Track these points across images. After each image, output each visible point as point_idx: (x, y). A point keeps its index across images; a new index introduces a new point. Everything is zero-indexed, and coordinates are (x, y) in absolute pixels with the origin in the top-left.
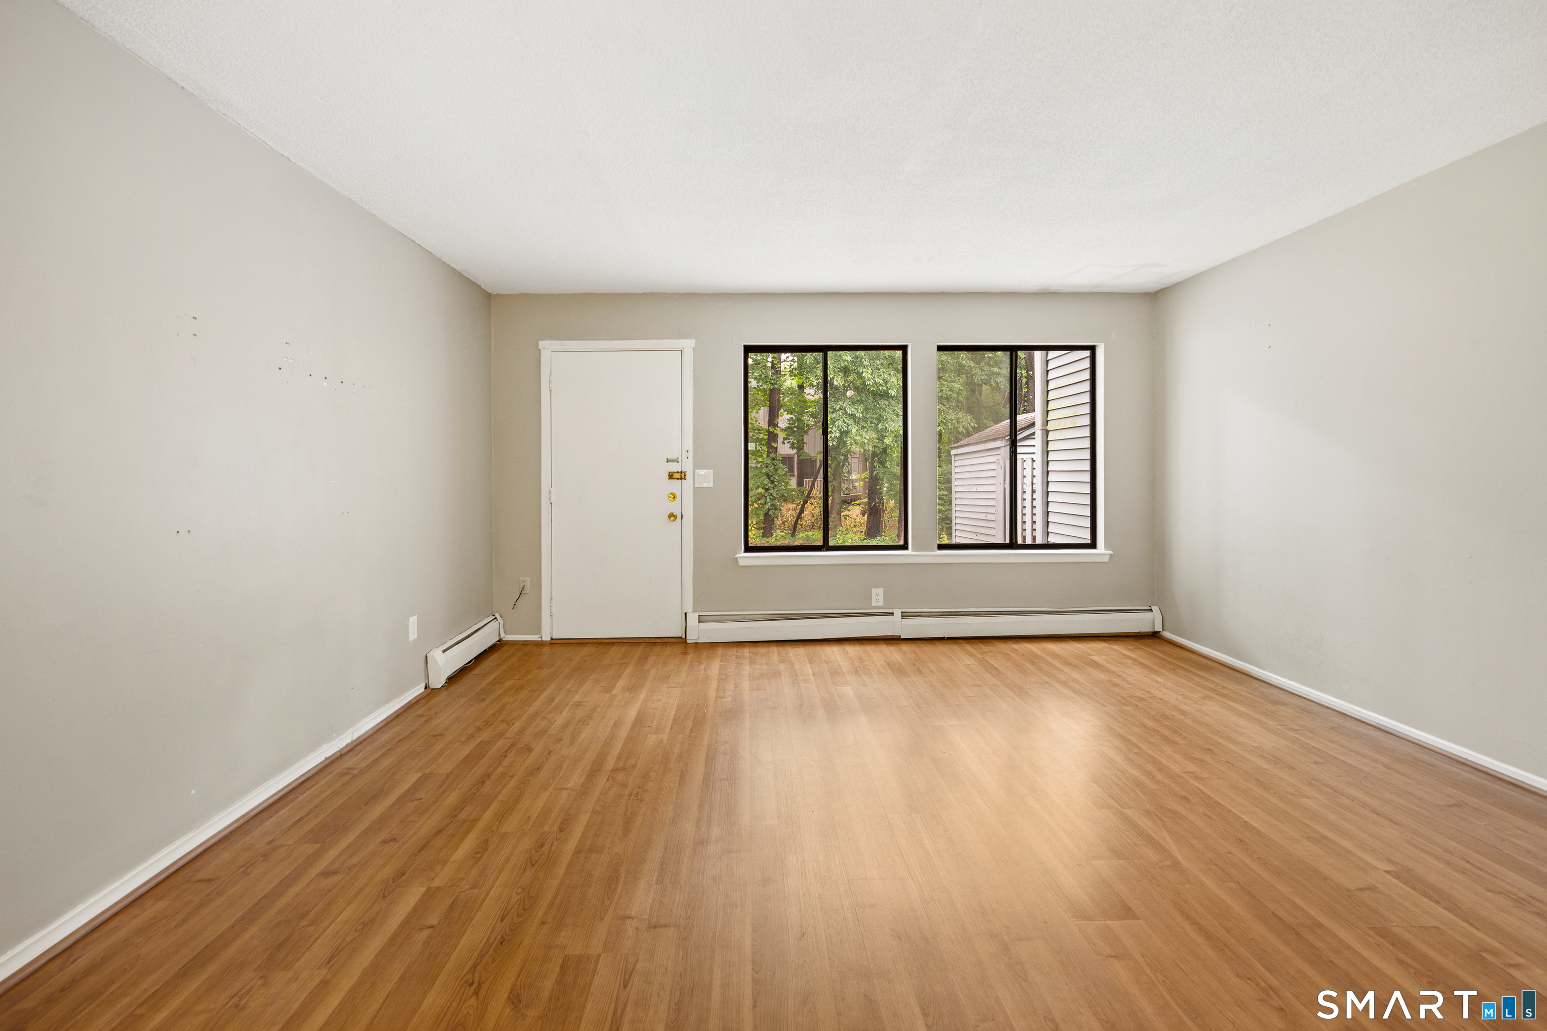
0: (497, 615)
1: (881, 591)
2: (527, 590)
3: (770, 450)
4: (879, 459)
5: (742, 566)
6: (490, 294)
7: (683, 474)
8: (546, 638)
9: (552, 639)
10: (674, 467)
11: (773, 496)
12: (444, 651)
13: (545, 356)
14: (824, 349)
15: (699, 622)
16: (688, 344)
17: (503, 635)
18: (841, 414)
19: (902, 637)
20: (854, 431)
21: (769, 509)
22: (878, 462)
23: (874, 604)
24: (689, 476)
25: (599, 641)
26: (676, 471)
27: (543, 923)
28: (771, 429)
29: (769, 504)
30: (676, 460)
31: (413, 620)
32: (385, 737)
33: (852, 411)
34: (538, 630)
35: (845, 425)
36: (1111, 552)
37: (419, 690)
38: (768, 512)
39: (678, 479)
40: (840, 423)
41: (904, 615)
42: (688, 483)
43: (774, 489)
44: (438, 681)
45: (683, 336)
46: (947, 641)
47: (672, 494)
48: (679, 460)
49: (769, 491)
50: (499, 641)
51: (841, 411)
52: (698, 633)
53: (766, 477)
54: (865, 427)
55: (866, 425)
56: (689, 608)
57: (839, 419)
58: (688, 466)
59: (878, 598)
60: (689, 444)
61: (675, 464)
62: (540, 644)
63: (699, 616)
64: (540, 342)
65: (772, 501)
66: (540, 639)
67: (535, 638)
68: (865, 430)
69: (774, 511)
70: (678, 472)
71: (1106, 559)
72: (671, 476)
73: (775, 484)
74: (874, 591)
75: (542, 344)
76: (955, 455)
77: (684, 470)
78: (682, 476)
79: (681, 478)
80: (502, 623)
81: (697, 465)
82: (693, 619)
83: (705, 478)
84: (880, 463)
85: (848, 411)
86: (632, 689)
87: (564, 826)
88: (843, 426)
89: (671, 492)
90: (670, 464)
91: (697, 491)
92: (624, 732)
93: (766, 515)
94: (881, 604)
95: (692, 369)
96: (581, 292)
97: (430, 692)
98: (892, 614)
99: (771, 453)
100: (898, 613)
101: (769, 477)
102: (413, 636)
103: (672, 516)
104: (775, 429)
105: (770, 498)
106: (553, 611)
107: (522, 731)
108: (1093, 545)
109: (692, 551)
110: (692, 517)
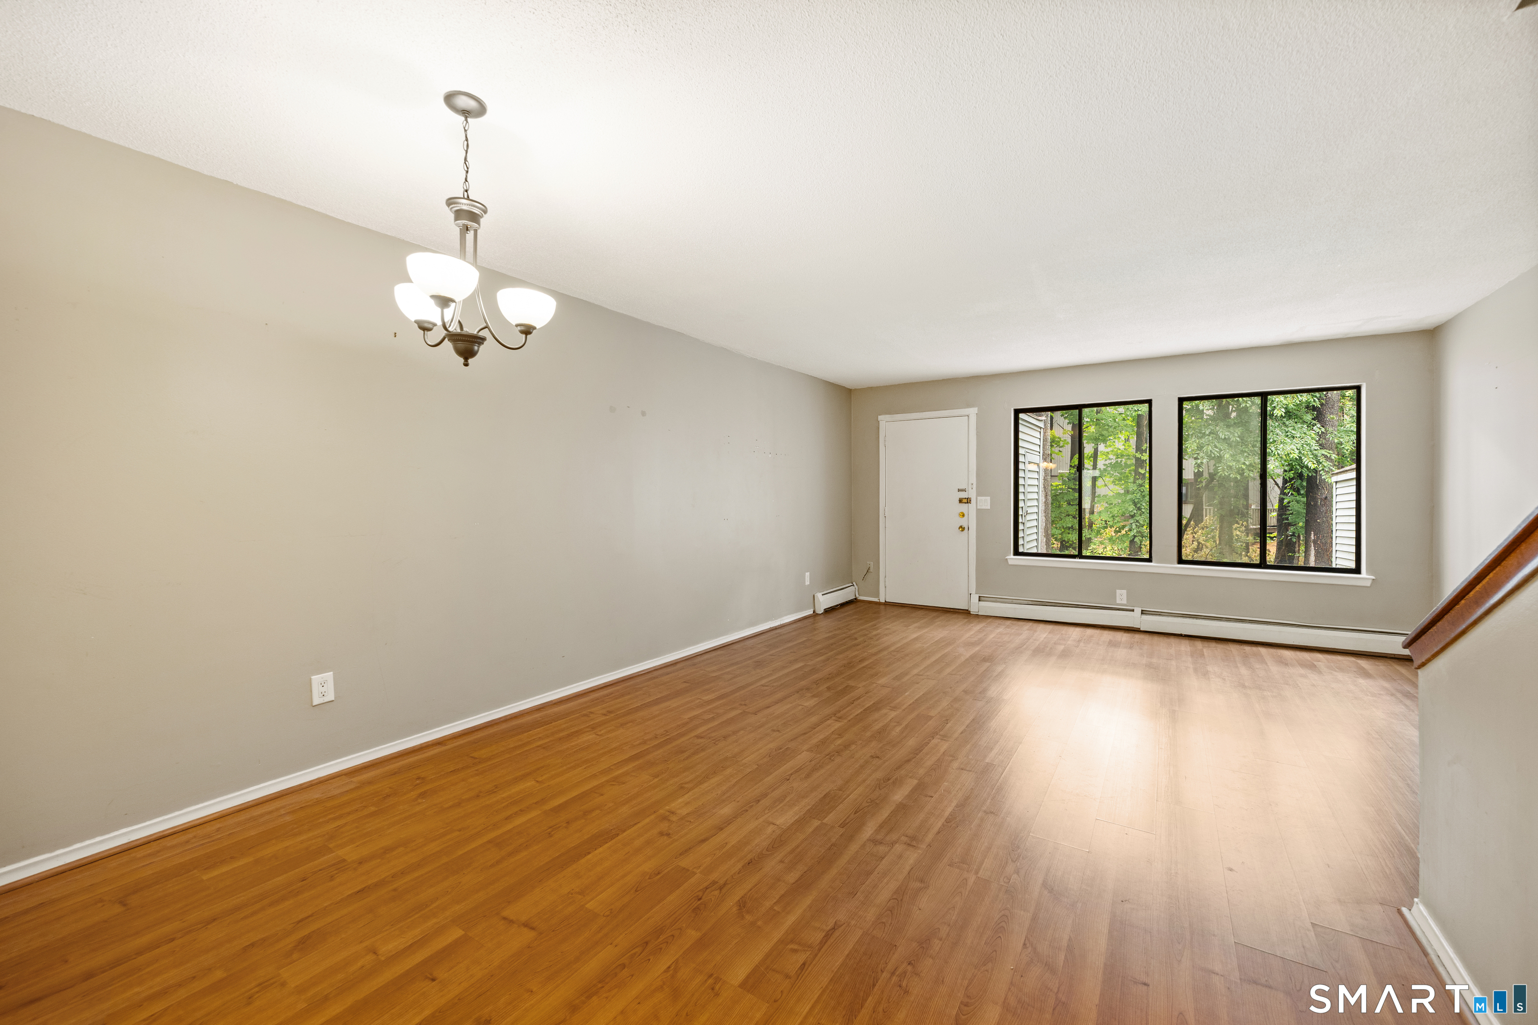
0: (854, 584)
1: (1124, 592)
2: (871, 570)
3: (1137, 477)
4: (1292, 485)
5: (1011, 565)
6: (850, 390)
7: (969, 500)
8: (882, 601)
9: (886, 601)
10: (963, 495)
11: (1139, 523)
12: (823, 595)
13: (882, 425)
14: (1080, 407)
15: (979, 601)
16: (973, 411)
17: (857, 596)
18: (1211, 438)
19: (1141, 629)
20: (1227, 456)
21: (1135, 536)
22: (1291, 489)
23: (1118, 601)
24: (973, 501)
25: (914, 606)
26: (965, 497)
27: (843, 678)
28: (1138, 455)
29: (1135, 531)
30: (964, 490)
31: (808, 574)
32: (794, 626)
33: (1225, 435)
34: (877, 595)
35: (1217, 450)
36: (1373, 577)
37: (810, 612)
38: (1134, 539)
39: (965, 503)
40: (1210, 448)
41: (1143, 612)
42: (972, 506)
43: (1141, 515)
44: (820, 611)
45: (969, 406)
46: (1184, 638)
47: (962, 513)
48: (967, 490)
49: (1135, 518)
50: (855, 599)
51: (1212, 435)
52: (976, 607)
53: (1131, 503)
54: (1245, 452)
55: (1247, 450)
56: (973, 591)
57: (1208, 445)
58: (972, 494)
59: (1121, 597)
60: (973, 479)
61: (964, 493)
62: (879, 604)
63: (979, 597)
64: (879, 416)
65: (1138, 528)
66: (879, 601)
67: (875, 600)
68: (1246, 454)
69: (1140, 538)
70: (965, 498)
71: (1368, 584)
72: (961, 501)
73: (1142, 511)
74: (1118, 592)
75: (880, 418)
76: (1336, 482)
77: (969, 497)
78: (968, 501)
79: (967, 503)
80: (857, 588)
81: (979, 494)
82: (975, 598)
83: (985, 503)
84: (1294, 490)
85: (1221, 435)
86: (920, 628)
87: (862, 661)
88: (1213, 451)
89: (961, 511)
90: (960, 493)
91: (979, 511)
92: (905, 641)
93: (1132, 542)
94: (1125, 602)
95: (976, 428)
96: (903, 383)
97: (815, 615)
98: (1133, 610)
99: (1138, 479)
100: (1138, 610)
101: (1135, 504)
102: (807, 583)
103: (962, 528)
104: (1142, 455)
105: (1136, 525)
106: (887, 584)
107: (854, 633)
108: (1357, 570)
109: (975, 552)
110: (975, 529)
